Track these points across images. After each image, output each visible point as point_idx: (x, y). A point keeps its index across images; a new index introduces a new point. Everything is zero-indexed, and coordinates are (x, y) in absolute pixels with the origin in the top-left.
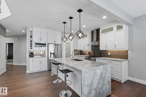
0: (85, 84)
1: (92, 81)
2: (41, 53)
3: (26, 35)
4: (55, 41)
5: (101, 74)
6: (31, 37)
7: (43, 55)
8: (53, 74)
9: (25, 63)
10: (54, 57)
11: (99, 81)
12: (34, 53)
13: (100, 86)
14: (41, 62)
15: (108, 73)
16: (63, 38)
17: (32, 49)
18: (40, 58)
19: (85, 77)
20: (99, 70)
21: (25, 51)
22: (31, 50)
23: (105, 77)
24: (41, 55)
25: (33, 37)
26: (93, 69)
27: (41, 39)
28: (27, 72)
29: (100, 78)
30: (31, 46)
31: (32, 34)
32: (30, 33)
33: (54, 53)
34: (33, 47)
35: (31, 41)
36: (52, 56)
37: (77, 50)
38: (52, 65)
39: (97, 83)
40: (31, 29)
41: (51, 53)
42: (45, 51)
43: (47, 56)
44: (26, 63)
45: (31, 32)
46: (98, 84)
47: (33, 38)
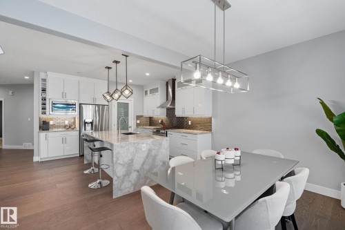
0: (119, 162)
1: (132, 160)
2: (67, 123)
3: (33, 84)
4: (94, 99)
5: (150, 151)
6: (44, 90)
7: (70, 127)
8: (87, 160)
9: (31, 144)
10: (92, 129)
11: (145, 160)
12: (51, 123)
13: (146, 167)
14: (64, 141)
15: (164, 151)
16: (105, 95)
17: (45, 113)
18: (62, 133)
19: (118, 153)
20: (144, 145)
21: (29, 119)
22: (44, 116)
23: (156, 156)
24: (65, 126)
25: (47, 90)
26: (134, 143)
27: (64, 95)
28: (36, 159)
29: (147, 157)
30: (43, 109)
31: (45, 84)
32: (41, 82)
33: (92, 123)
34: (47, 110)
35: (44, 99)
36: (88, 127)
37: (142, 116)
38: (85, 145)
39: (141, 163)
40: (43, 76)
41: (85, 123)
42: (75, 118)
43: (78, 129)
44: (33, 145)
45: (44, 80)
46: (143, 165)
47: (47, 92)
